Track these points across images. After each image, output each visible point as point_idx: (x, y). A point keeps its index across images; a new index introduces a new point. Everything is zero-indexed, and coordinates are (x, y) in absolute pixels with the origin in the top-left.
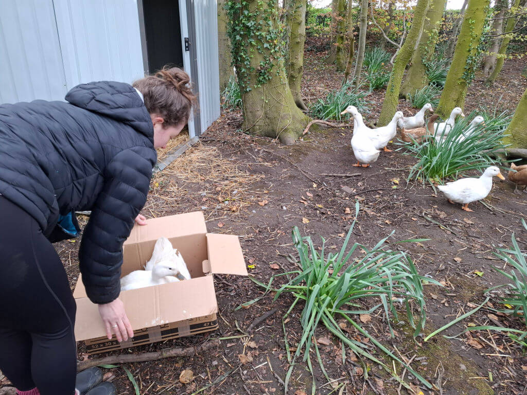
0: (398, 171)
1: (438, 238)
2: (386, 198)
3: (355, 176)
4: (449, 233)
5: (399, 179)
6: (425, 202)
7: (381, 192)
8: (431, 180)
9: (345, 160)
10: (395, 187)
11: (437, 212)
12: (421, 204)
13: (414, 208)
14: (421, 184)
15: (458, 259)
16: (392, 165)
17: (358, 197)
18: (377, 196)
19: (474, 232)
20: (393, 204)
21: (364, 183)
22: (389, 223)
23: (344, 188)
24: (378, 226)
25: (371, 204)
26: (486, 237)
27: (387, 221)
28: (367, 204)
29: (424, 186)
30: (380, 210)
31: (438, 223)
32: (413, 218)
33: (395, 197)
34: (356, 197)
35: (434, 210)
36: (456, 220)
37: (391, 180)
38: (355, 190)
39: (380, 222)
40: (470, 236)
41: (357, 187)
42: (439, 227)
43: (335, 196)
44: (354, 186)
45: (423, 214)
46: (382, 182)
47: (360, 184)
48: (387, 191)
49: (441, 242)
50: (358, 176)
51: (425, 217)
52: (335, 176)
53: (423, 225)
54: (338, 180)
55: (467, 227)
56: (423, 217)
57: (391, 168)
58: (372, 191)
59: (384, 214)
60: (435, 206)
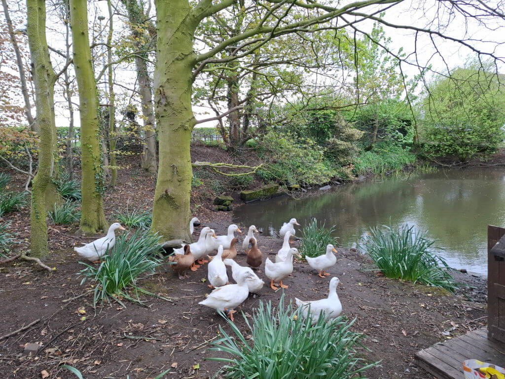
0: (78, 298)
1: (150, 353)
2: (80, 335)
3: (33, 325)
4: (154, 342)
5: (84, 308)
6: (120, 321)
7: (72, 331)
8: (114, 295)
9: (10, 310)
10: (84, 318)
11: (135, 325)
12: (117, 324)
13: (113, 333)
14: (107, 303)
15: (174, 365)
16: (68, 294)
17: (50, 350)
18: (70, 337)
19: (171, 330)
20: (91, 339)
21: (48, 329)
22: (99, 364)
23: (27, 346)
24: (89, 374)
25: (67, 350)
26: (182, 328)
27: (96, 362)
28: (64, 352)
29: (111, 305)
30: (81, 352)
31: (141, 337)
32: (118, 345)
33: (89, 329)
34: (47, 351)
35: (132, 325)
36: (154, 326)
37: (76, 312)
38: (41, 343)
39: (90, 367)
40: (170, 335)
41: (41, 338)
42: (145, 340)
43: (18, 363)
44: (37, 338)
45: (125, 334)
46: (67, 319)
47: (43, 332)
48: (78, 327)
49: (154, 356)
50: (37, 323)
51: (128, 336)
52: (7, 338)
53: (131, 346)
54: (14, 340)
55: (164, 328)
56: (126, 338)
57: (70, 299)
58: (62, 334)
59: (88, 355)
60: (130, 321)
